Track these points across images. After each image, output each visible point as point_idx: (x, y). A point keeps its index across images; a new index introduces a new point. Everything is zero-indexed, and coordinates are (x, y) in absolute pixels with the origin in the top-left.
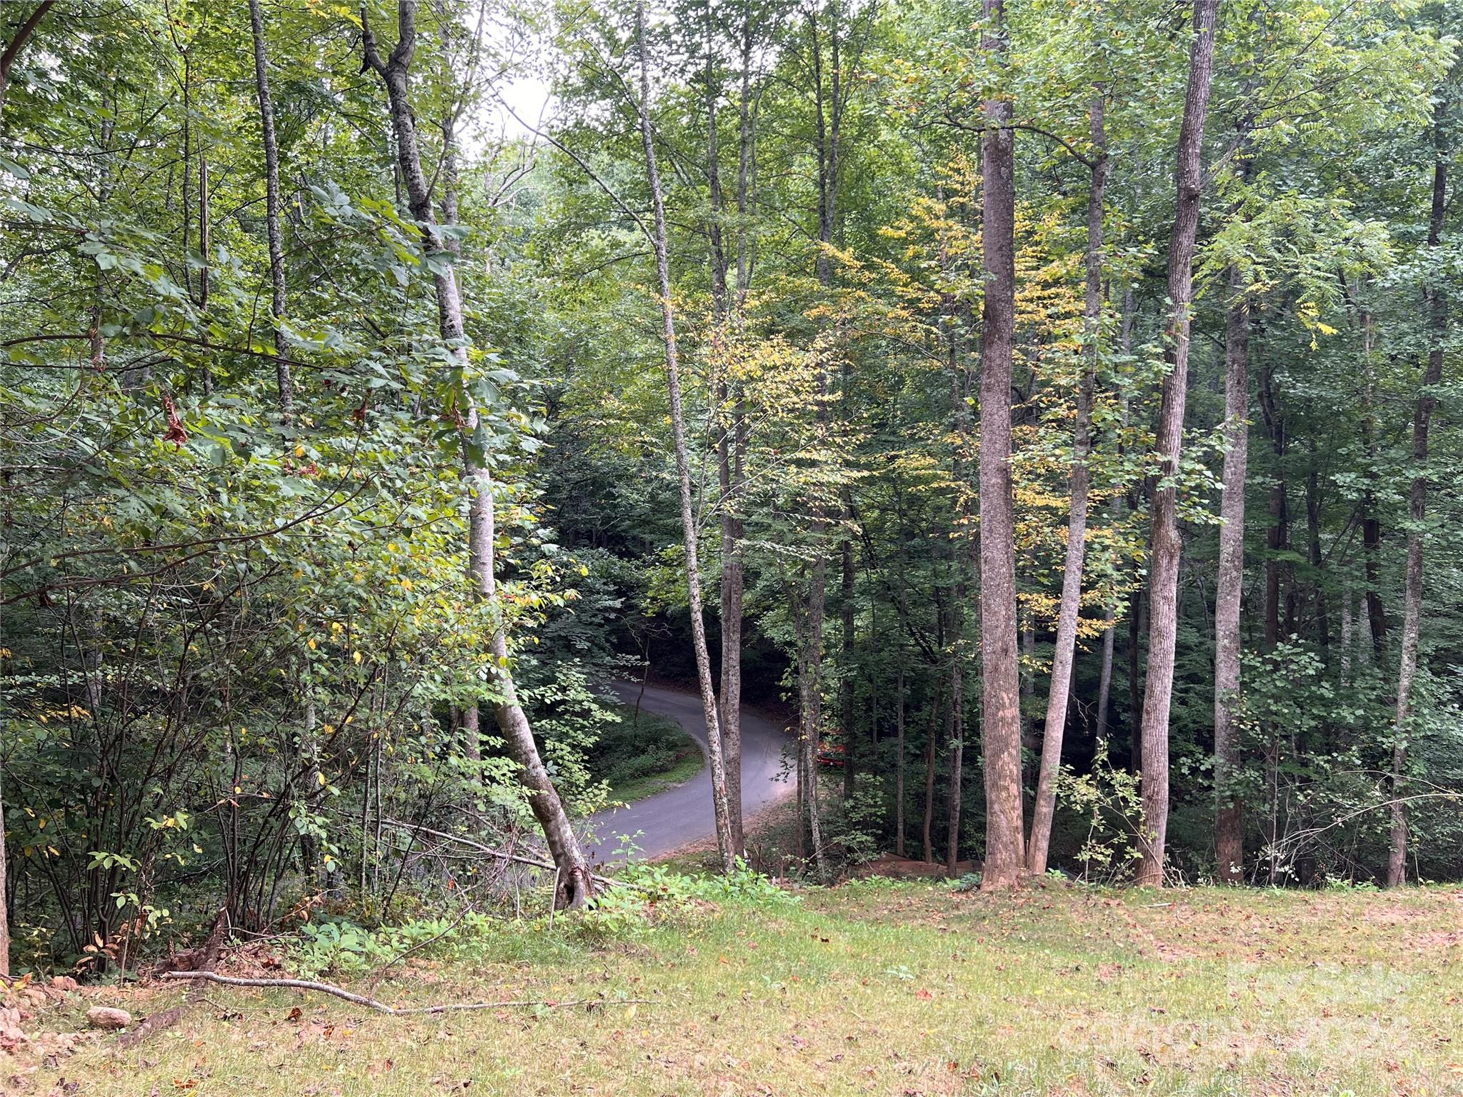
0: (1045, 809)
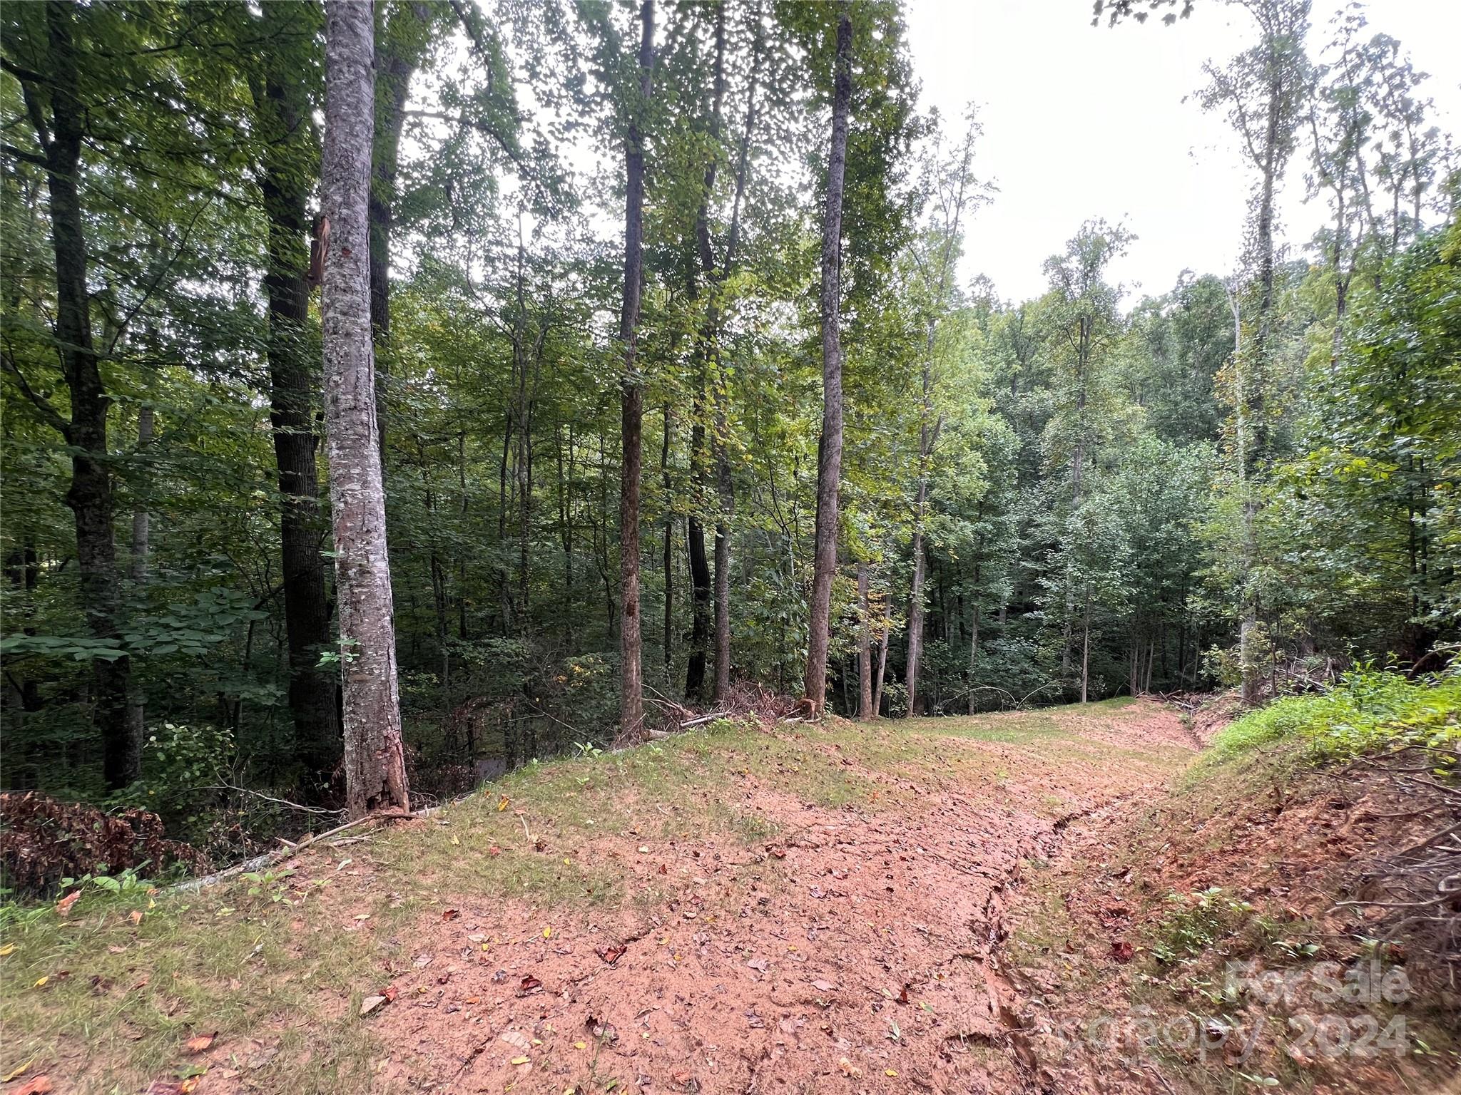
0: (879, 696)
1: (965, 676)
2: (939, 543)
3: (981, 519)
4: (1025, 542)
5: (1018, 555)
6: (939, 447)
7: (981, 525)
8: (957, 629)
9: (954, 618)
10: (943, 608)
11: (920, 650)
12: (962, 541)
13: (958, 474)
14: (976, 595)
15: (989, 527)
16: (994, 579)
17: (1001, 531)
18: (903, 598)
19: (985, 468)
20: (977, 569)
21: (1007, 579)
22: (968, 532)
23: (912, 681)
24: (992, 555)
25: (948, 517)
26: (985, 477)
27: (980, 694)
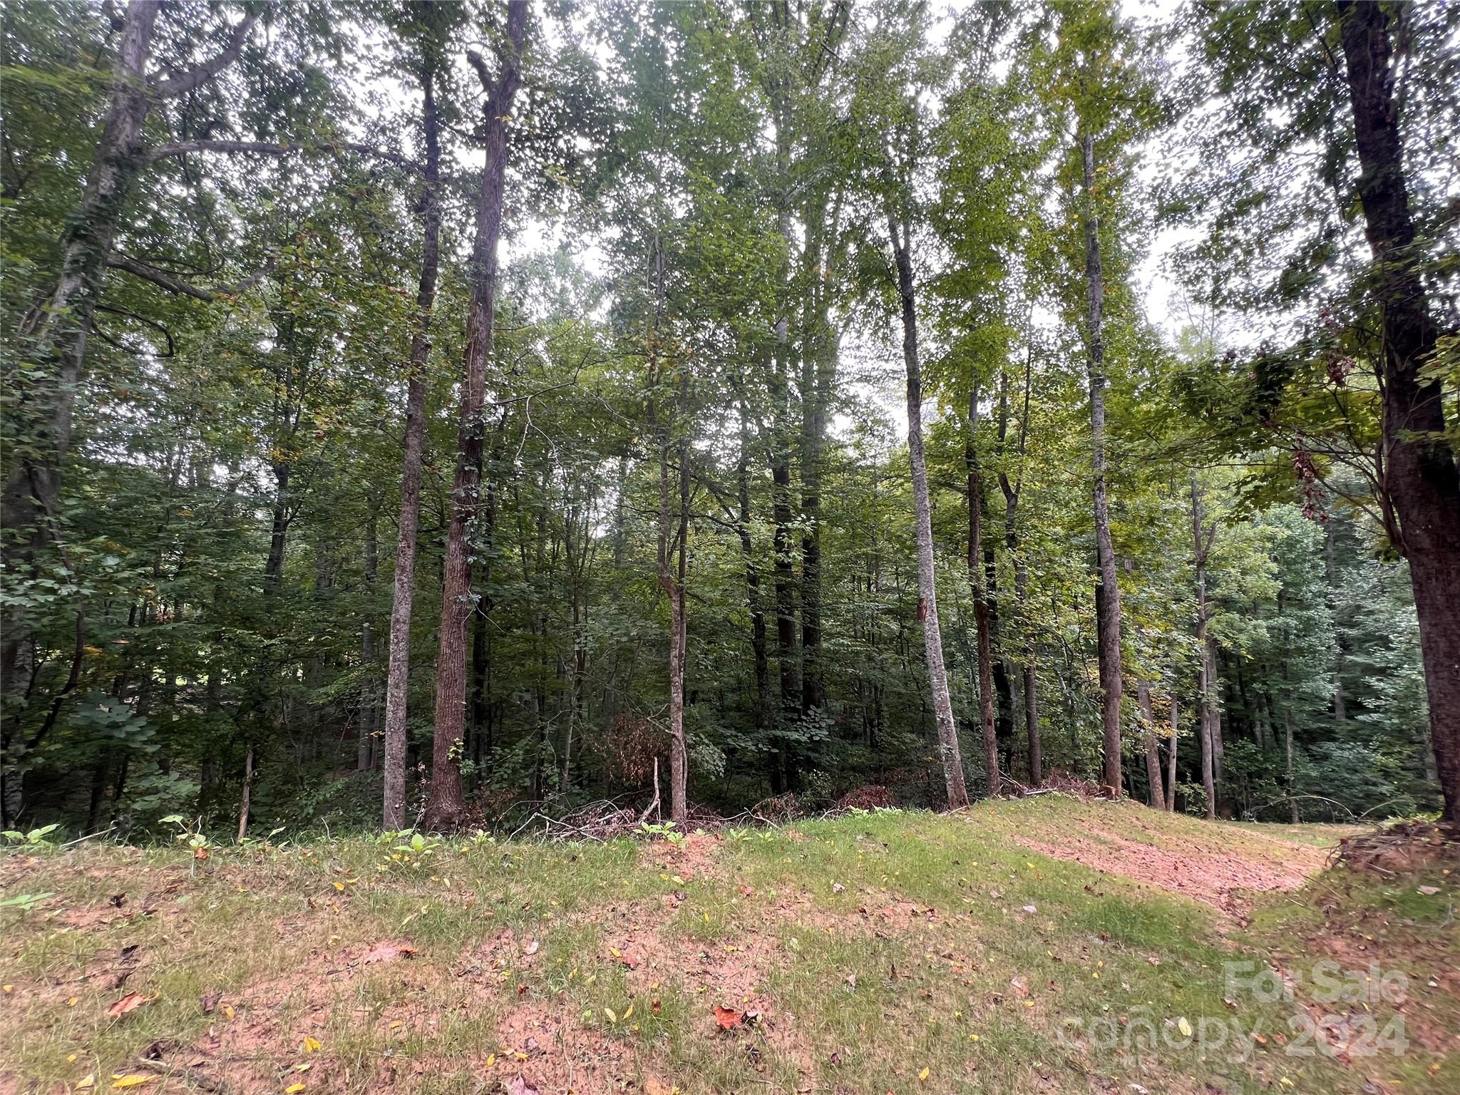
1: (1282, 782)
2: (1227, 644)
3: (1281, 613)
4: (1353, 632)
5: (1338, 650)
6: (1216, 550)
7: (1281, 620)
8: (1267, 728)
9: (1261, 718)
10: (1247, 704)
11: (1219, 750)
12: (1257, 641)
13: (1244, 572)
14: (1286, 694)
15: (1293, 622)
16: (1308, 676)
17: (1309, 627)
18: (1190, 696)
19: (1275, 567)
20: (1283, 665)
21: (1328, 675)
22: (1263, 632)
23: (1210, 782)
24: (1300, 651)
25: (1237, 616)
26: (1276, 577)
27: (1306, 803)
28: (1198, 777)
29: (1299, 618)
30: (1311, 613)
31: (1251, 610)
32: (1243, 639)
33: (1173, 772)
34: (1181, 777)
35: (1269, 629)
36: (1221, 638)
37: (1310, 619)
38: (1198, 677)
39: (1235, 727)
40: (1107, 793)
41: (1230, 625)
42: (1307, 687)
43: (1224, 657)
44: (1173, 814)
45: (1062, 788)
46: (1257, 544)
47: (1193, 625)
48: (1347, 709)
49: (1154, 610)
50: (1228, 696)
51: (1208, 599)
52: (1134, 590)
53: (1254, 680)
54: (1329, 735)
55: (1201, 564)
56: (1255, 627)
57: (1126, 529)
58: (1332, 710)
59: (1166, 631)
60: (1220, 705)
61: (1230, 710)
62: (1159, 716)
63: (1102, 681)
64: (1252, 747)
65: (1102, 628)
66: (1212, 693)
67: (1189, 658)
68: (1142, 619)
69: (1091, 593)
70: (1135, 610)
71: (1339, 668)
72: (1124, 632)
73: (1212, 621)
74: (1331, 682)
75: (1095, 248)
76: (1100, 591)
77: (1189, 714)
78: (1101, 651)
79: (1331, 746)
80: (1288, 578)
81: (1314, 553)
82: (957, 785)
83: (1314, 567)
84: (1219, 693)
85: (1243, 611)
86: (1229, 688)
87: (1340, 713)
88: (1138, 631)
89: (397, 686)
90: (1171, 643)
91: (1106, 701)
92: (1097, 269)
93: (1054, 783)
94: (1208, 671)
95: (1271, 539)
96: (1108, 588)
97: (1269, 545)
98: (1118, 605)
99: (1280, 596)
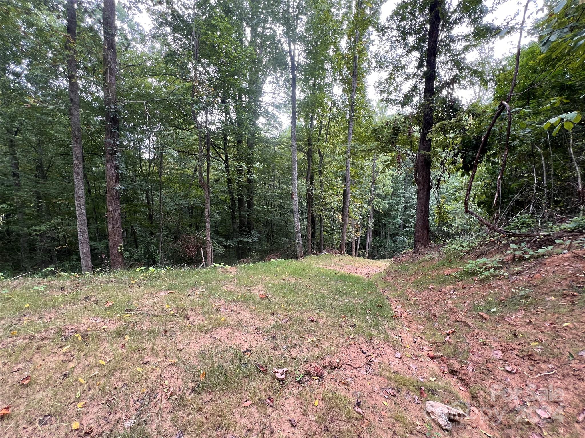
1: (385, 248)
2: (377, 208)
3: (392, 199)
4: (408, 205)
5: (403, 210)
6: (378, 178)
7: (391, 201)
8: (384, 233)
9: (383, 230)
10: (380, 226)
11: (371, 240)
12: (384, 207)
13: (384, 186)
14: (389, 223)
15: (394, 202)
16: (395, 218)
17: (398, 203)
18: (365, 224)
19: (392, 184)
20: (390, 215)
21: (400, 217)
22: (386, 204)
23: (367, 249)
24: (395, 210)
25: (380, 199)
26: (392, 188)
27: (389, 254)
28: (364, 249)
29: (396, 200)
30: (399, 199)
31: (384, 198)
32: (381, 207)
33: (358, 247)
34: (360, 249)
35: (388, 203)
36: (375, 206)
37: (399, 200)
38: (368, 218)
39: (376, 233)
40: (341, 253)
41: (378, 202)
42: (395, 221)
43: (376, 212)
44: (357, 258)
45: (329, 252)
46: (389, 177)
47: (369, 202)
48: (403, 227)
49: (359, 197)
50: (375, 224)
51: (374, 194)
52: (354, 191)
53: (382, 219)
54: (398, 235)
55: (373, 183)
56: (385, 203)
57: (354, 170)
58: (400, 227)
59: (362, 204)
60: (373, 227)
61: (375, 228)
62: (357, 231)
63: (343, 219)
64: (379, 239)
65: (344, 203)
66: (371, 224)
67: (367, 212)
68: (355, 200)
69: (342, 191)
70: (354, 197)
71: (404, 215)
72: (350, 204)
73: (374, 201)
74: (401, 219)
75: (356, 67)
76: (345, 191)
77: (364, 230)
78: (343, 211)
79: (397, 237)
80: (395, 188)
81: (402, 181)
82: (300, 251)
83: (401, 185)
84: (373, 223)
85: (382, 198)
86: (376, 221)
87: (402, 228)
88: (354, 204)
89: (82, 225)
90: (362, 208)
91: (343, 226)
92: (356, 76)
93: (327, 251)
94: (371, 216)
95: (392, 175)
96: (347, 190)
97: (391, 178)
98: (349, 195)
99: (392, 194)
